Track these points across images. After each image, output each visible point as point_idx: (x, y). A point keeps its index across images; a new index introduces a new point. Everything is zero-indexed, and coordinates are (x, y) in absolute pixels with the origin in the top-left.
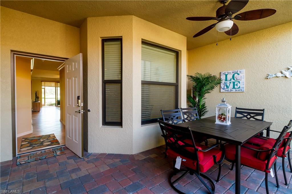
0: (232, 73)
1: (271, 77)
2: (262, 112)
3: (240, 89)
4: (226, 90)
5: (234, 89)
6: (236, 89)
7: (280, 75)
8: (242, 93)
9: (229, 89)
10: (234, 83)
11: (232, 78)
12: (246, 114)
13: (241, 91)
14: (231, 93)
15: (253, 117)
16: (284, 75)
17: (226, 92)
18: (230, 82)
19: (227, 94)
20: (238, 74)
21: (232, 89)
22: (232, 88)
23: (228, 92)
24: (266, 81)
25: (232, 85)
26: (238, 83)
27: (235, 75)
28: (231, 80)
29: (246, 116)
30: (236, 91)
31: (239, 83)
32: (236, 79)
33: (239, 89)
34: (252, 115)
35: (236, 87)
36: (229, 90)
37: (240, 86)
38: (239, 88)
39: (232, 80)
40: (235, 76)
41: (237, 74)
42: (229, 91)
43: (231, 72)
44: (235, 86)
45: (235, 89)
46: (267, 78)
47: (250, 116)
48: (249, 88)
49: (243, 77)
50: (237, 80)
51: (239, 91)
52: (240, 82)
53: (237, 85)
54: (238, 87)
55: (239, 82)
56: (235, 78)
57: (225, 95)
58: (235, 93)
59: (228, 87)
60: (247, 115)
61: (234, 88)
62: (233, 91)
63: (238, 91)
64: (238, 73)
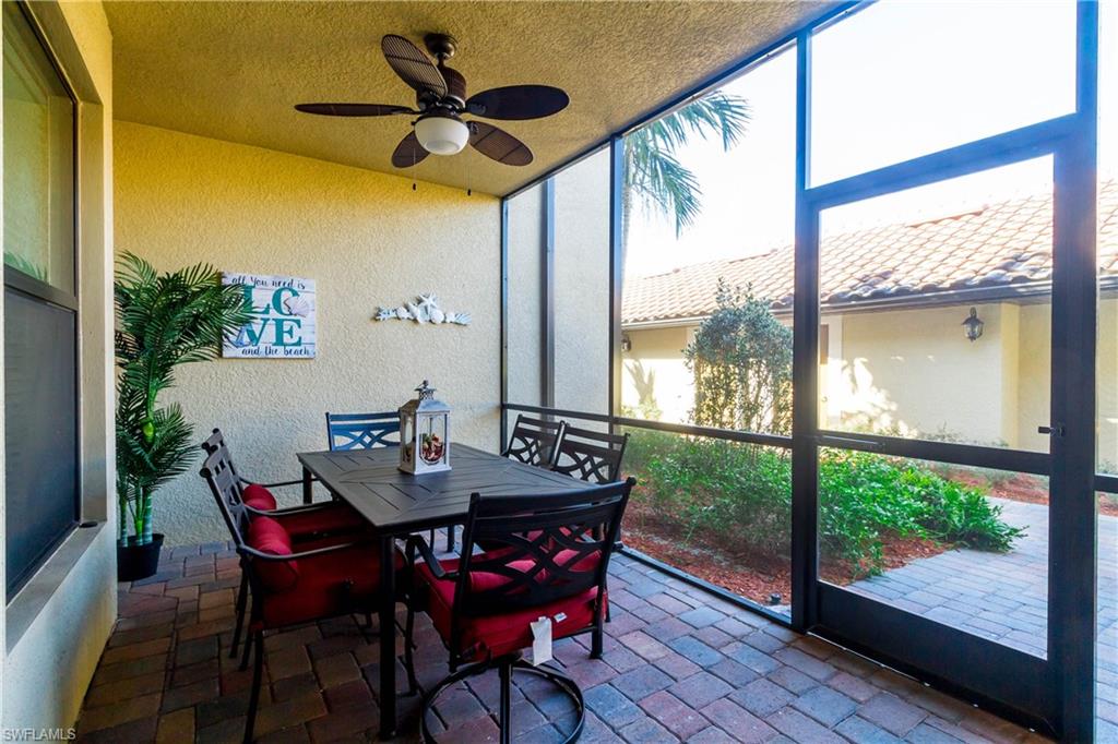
0: (270, 286)
1: (386, 316)
2: (397, 419)
3: (302, 347)
4: (247, 348)
5: (281, 348)
6: (288, 348)
7: (404, 313)
8: (307, 363)
9: (262, 347)
10: (279, 323)
11: (271, 306)
12: (358, 434)
13: (306, 356)
14: (268, 361)
15: (378, 439)
16: (413, 315)
17: (250, 356)
18: (266, 320)
19: (250, 367)
20: (295, 294)
21: (274, 348)
22: (274, 345)
23: (255, 356)
24: (375, 326)
25: (271, 330)
26: (295, 326)
27: (283, 293)
28: (267, 311)
29: (360, 440)
30: (289, 356)
31: (300, 327)
32: (286, 311)
33: (299, 348)
34: (375, 433)
35: (286, 338)
36: (262, 349)
37: (300, 338)
38: (299, 343)
39: (273, 314)
40: (283, 299)
41: (290, 293)
42: (263, 355)
43: (268, 279)
44: (285, 334)
45: (285, 345)
46: (376, 318)
47: (371, 436)
48: (328, 344)
49: (311, 307)
50: (291, 314)
51: (300, 356)
52: (302, 324)
53: (290, 332)
54: (295, 340)
55: (298, 322)
56: (283, 306)
57: (243, 369)
58: (281, 363)
59: (258, 340)
60: (362, 436)
61: (279, 341)
62: (275, 356)
63: (294, 356)
64: (296, 288)
